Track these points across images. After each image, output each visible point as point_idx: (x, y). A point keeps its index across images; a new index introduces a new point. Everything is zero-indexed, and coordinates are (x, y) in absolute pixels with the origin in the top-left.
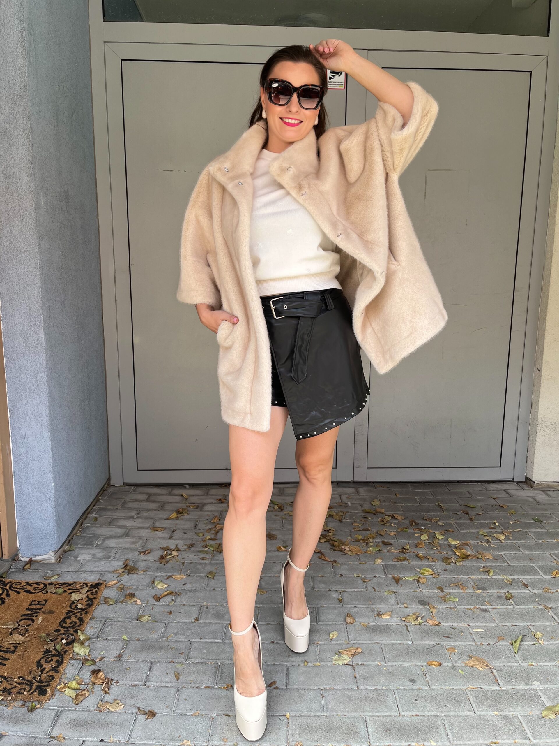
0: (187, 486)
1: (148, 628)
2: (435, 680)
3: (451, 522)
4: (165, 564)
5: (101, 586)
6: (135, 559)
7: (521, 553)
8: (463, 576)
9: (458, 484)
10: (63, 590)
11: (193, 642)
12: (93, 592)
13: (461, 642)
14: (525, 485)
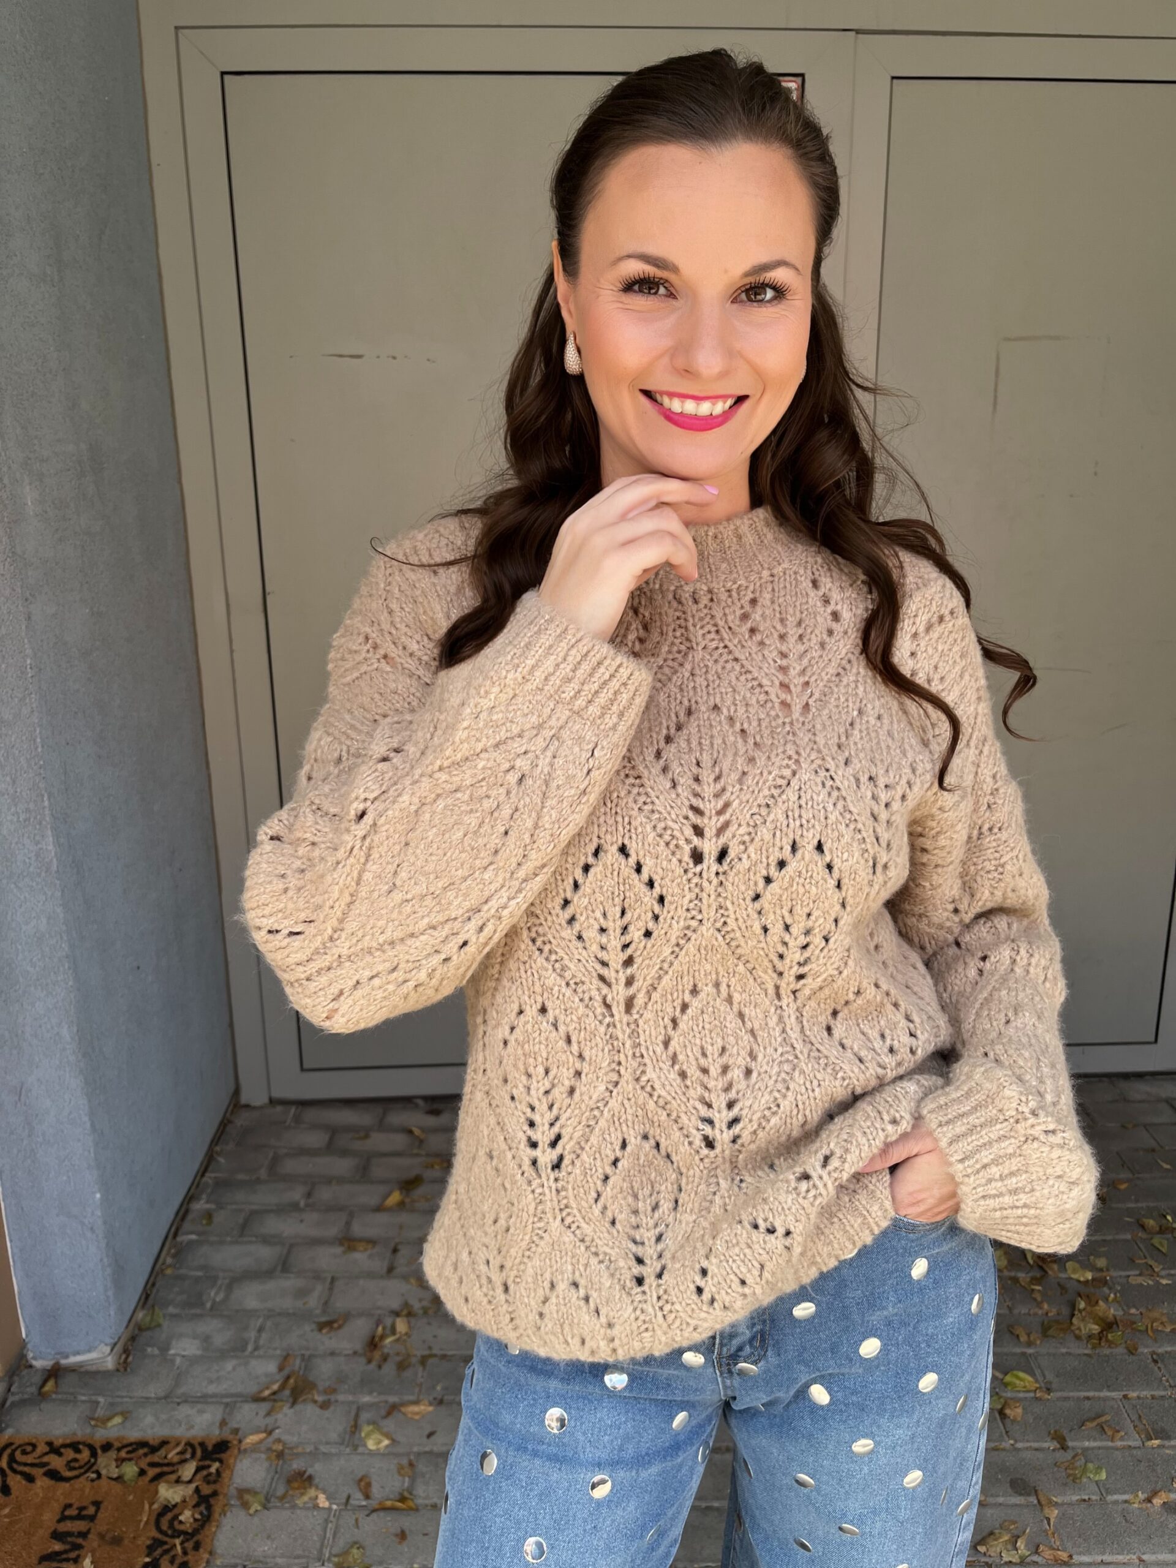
4: (380, 1367)
5: (228, 1453)
6: (308, 1349)
10: (136, 1469)
12: (210, 1474)
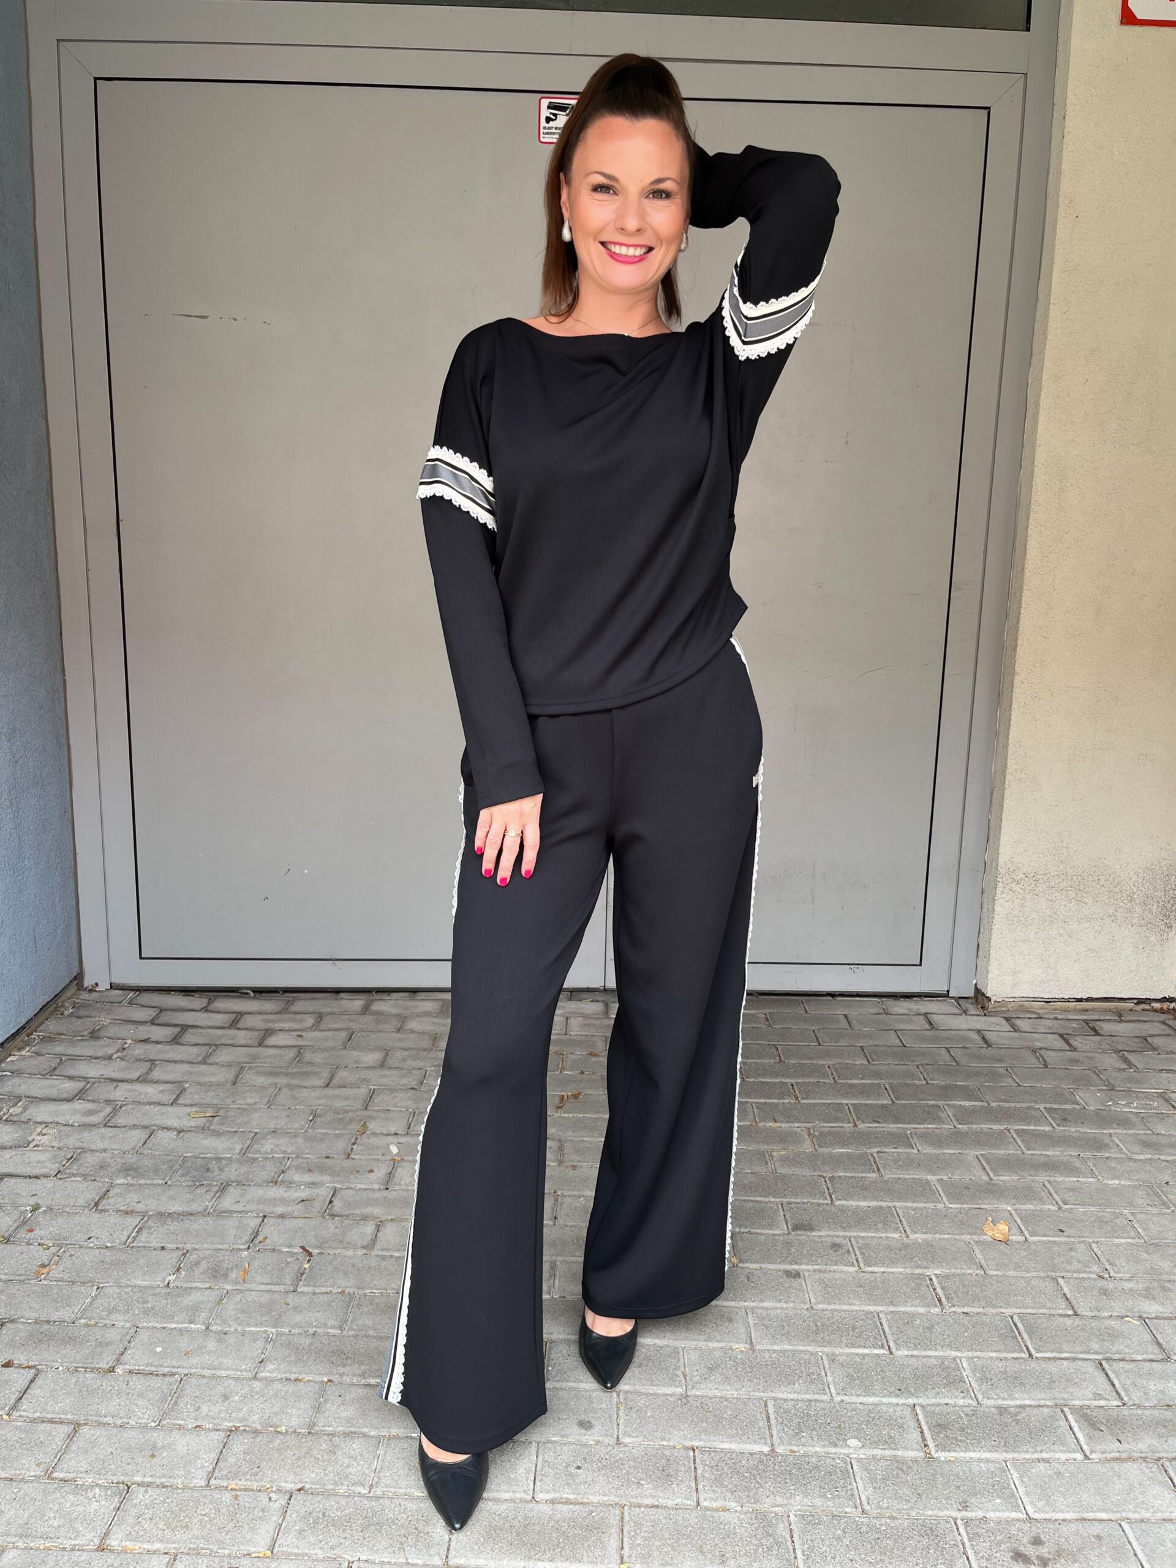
0: (248, 991)
1: (55, 1296)
2: (634, 1426)
3: (787, 1080)
7: (915, 1151)
8: (773, 1200)
9: (830, 998)
11: (143, 1328)
13: (721, 1341)
14: (972, 1004)
